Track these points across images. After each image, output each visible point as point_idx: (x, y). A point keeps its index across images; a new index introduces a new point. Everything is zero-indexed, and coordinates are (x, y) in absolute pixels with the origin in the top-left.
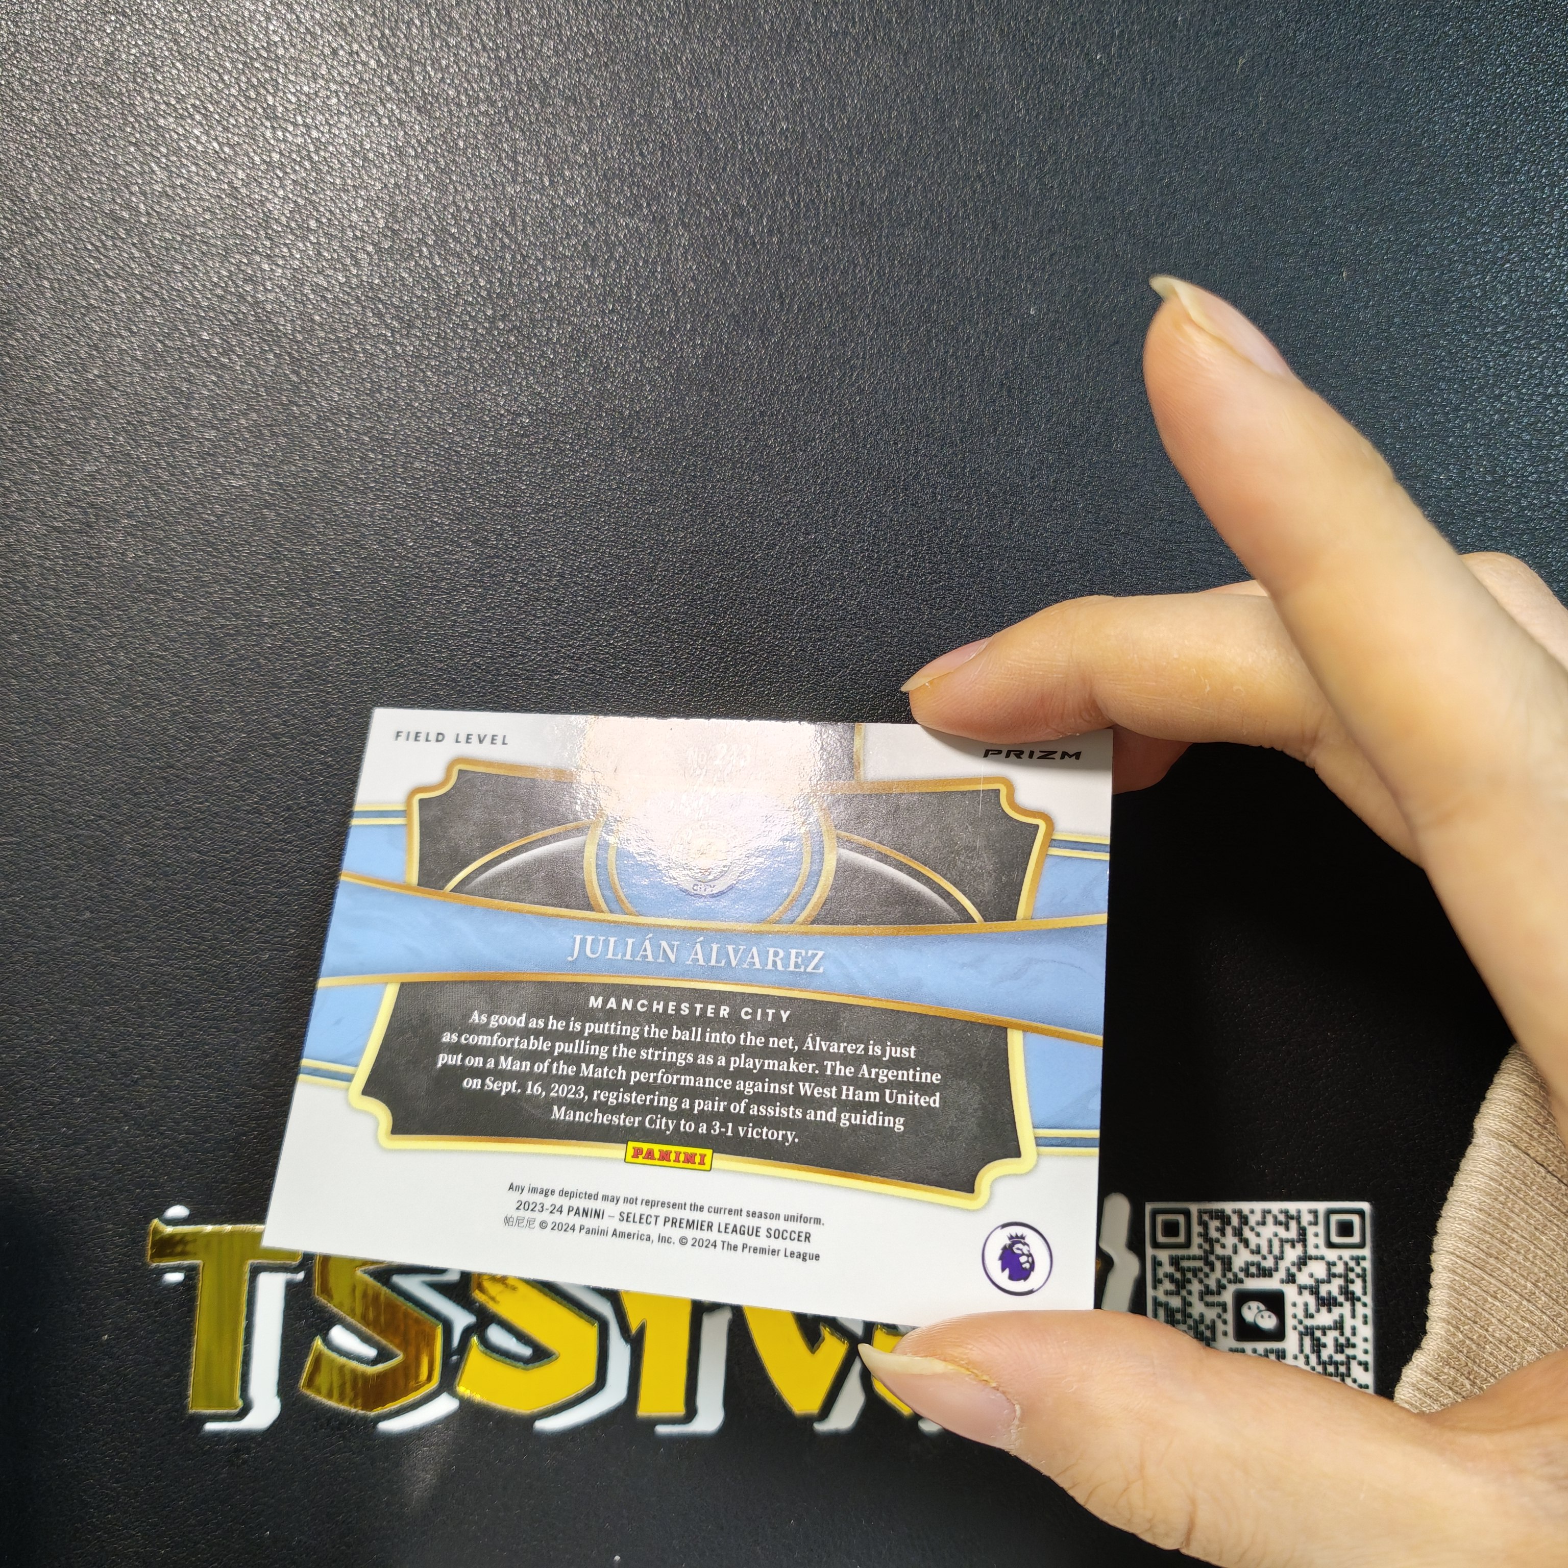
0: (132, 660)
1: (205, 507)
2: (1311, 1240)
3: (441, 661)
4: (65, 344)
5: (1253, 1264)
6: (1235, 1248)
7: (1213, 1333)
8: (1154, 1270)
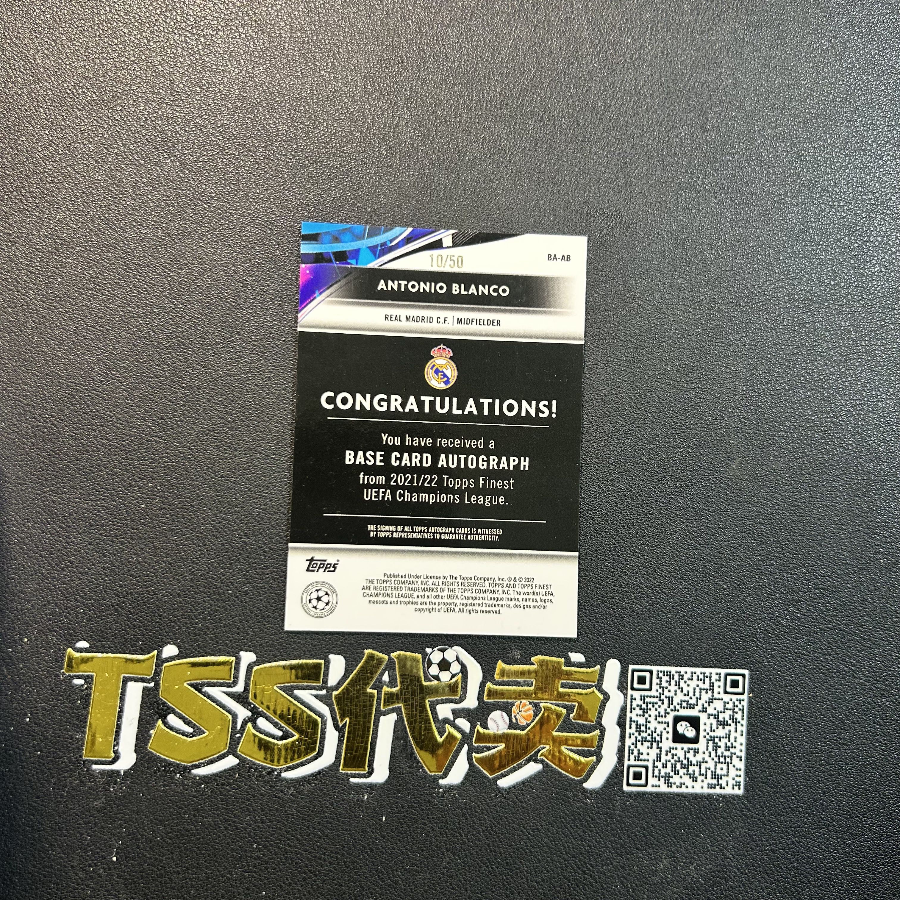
0: (76, 327)
1: (124, 243)
2: (716, 689)
3: (255, 341)
4: (51, 146)
5: (685, 701)
6: (676, 691)
7: (661, 738)
8: (632, 702)
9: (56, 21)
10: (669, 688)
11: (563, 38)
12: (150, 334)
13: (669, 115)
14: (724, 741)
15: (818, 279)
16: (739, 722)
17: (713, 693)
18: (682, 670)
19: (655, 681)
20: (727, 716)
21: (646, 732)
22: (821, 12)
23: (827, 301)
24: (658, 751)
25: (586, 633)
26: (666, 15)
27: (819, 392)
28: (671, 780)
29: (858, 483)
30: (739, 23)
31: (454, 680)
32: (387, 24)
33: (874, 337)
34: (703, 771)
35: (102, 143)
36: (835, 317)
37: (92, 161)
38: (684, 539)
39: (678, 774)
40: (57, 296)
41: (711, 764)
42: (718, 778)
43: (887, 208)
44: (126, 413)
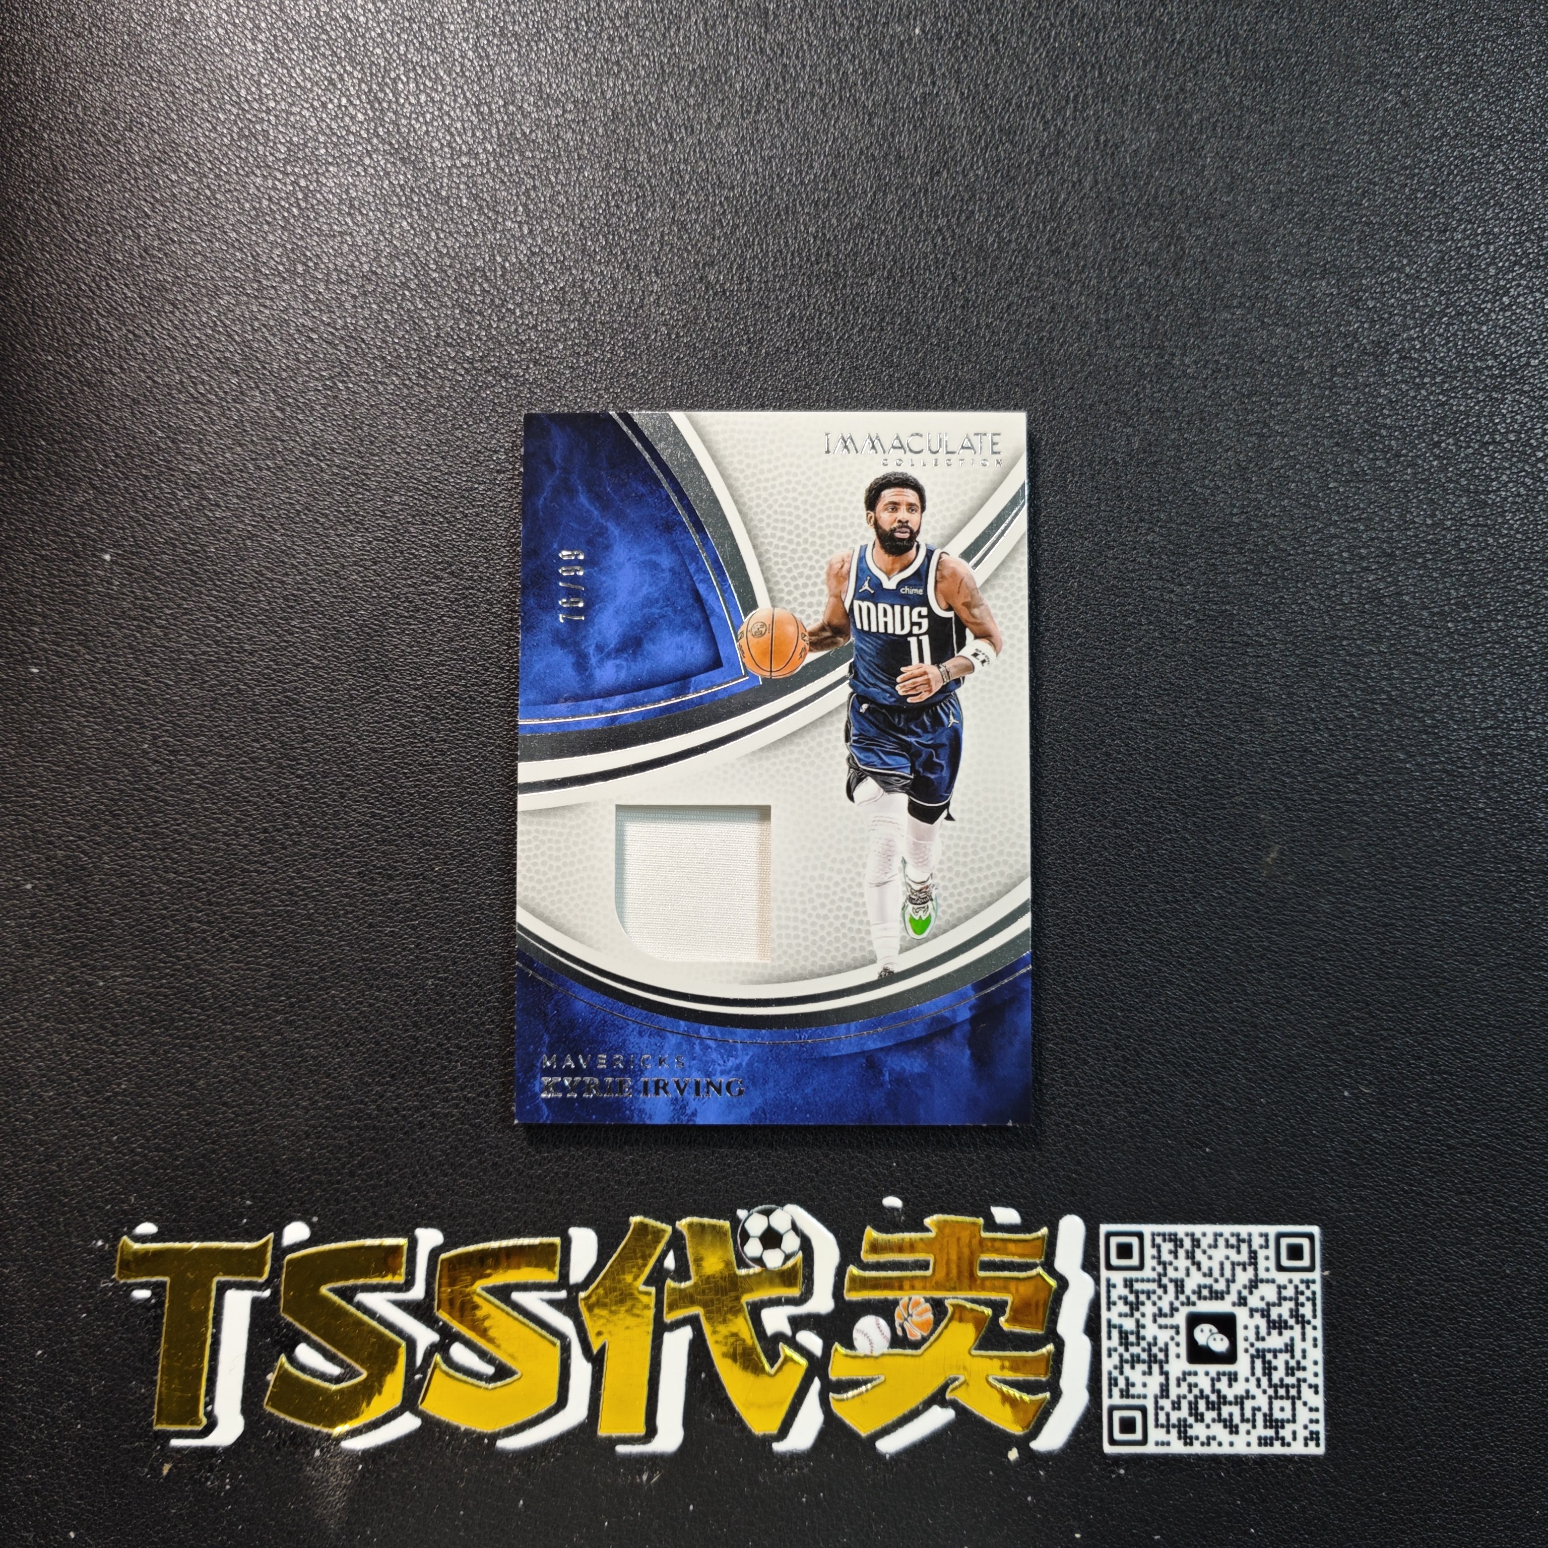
0: (115, 685)
1: (189, 537)
2: (1262, 1263)
5: (1205, 1287)
6: (1188, 1270)
7: (1167, 1356)
8: (1108, 1292)
9: (56, 169)
10: (1176, 1263)
11: (921, 131)
12: (239, 691)
13: (1114, 249)
14: (1283, 1357)
15: (1402, 517)
16: (1309, 1322)
17: (1256, 1269)
18: (1197, 1229)
19: (1149, 1251)
20: (1284, 1310)
21: (1138, 1344)
22: (1379, 44)
23: (1421, 554)
24: (1162, 1379)
25: (1019, 1170)
26: (1100, 74)
27: (1417, 718)
28: (1190, 1432)
29: (1501, 878)
30: (1232, 76)
31: (790, 1263)
32: (614, 131)
33: (1512, 614)
34: (1248, 1414)
35: (144, 371)
36: (1437, 583)
37: (128, 401)
38: (1186, 994)
39: (1202, 1420)
40: (80, 633)
41: (1262, 1401)
42: (1277, 1428)
43: (1522, 381)
44: (207, 824)
